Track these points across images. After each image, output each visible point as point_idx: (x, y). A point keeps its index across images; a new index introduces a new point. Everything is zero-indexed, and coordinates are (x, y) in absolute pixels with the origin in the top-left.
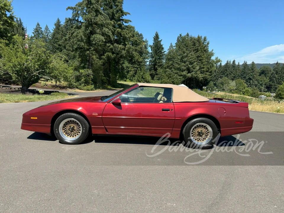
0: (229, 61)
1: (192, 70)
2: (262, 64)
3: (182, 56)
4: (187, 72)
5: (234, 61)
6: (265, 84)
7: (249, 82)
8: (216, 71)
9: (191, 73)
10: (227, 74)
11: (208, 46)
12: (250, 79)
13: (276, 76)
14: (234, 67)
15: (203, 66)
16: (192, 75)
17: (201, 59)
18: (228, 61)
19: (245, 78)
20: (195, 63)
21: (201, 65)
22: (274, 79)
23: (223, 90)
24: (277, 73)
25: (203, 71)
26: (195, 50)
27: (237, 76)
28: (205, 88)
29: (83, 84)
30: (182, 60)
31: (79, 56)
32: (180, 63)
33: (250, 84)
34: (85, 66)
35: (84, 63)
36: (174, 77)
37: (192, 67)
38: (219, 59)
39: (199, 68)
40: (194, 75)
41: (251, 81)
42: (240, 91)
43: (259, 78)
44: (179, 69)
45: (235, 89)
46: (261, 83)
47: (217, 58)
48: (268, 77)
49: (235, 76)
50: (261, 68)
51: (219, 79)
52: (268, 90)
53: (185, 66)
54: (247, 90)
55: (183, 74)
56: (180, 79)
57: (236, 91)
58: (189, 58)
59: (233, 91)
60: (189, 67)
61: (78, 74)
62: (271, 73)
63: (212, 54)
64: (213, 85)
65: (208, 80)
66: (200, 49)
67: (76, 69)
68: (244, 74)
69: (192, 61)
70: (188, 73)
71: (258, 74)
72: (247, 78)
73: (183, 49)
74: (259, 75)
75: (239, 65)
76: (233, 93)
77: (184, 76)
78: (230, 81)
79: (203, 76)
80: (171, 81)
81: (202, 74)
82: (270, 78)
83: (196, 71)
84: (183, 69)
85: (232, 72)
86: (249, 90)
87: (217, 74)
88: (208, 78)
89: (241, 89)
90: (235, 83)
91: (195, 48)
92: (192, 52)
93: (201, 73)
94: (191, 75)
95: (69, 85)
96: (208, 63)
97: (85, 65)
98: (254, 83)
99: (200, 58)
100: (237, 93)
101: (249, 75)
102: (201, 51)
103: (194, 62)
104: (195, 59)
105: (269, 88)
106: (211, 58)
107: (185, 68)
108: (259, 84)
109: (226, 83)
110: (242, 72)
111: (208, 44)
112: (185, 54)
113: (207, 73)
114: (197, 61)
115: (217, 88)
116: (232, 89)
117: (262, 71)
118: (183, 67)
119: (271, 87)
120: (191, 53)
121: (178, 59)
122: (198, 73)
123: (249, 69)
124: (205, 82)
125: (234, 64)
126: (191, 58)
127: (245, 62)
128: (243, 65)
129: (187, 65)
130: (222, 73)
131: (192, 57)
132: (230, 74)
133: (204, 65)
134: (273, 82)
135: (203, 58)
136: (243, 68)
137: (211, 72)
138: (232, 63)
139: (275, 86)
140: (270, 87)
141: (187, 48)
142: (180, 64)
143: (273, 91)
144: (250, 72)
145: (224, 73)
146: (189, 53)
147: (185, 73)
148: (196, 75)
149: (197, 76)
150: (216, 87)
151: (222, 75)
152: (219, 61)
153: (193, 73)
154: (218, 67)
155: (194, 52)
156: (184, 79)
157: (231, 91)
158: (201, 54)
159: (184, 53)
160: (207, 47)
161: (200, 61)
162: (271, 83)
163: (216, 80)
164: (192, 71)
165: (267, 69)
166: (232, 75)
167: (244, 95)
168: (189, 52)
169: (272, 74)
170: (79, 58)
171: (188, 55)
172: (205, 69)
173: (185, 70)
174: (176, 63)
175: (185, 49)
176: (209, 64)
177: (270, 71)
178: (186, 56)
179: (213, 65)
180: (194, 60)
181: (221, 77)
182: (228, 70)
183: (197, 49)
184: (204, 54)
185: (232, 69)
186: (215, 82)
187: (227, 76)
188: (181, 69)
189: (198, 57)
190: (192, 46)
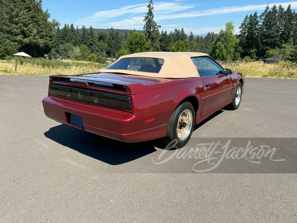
0: (67, 25)
1: (28, 34)
2: (97, 29)
3: (11, 15)
4: (23, 36)
5: (72, 25)
6: (105, 50)
7: (91, 48)
8: (55, 36)
9: (27, 37)
10: (68, 40)
11: (41, 4)
12: (91, 44)
13: (113, 41)
14: (73, 32)
15: (40, 30)
16: (30, 40)
17: (37, 21)
18: (65, 25)
19: (86, 43)
20: (31, 25)
21: (38, 28)
22: (112, 44)
23: (69, 57)
24: (113, 39)
25: (42, 35)
26: (27, 8)
27: (78, 42)
28: (47, 56)
30: (12, 20)
32: (9, 24)
33: (92, 50)
36: (6, 43)
37: (28, 30)
38: (57, 22)
39: (37, 32)
40: (32, 40)
41: (93, 47)
42: (86, 57)
43: (99, 44)
44: (10, 32)
45: (80, 55)
46: (101, 48)
47: (54, 21)
48: (106, 43)
49: (76, 42)
50: (99, 34)
51: (60, 45)
52: (108, 55)
53: (17, 28)
54: (92, 57)
55: (17, 39)
56: (15, 46)
57: (82, 57)
58: (21, 18)
59: (79, 58)
60: (23, 30)
62: (108, 38)
63: (48, 16)
64: (55, 52)
65: (50, 46)
66: (33, 7)
68: (85, 39)
69: (27, 23)
70: (24, 38)
71: (97, 39)
72: (88, 44)
73: (8, 5)
74: (98, 41)
75: (78, 30)
76: (79, 60)
77: (20, 42)
78: (74, 48)
79: (43, 42)
80: (2, 48)
81: (42, 39)
82: (108, 44)
83: (34, 35)
84: (15, 32)
85: (72, 38)
86: (94, 56)
87: (57, 40)
88: (49, 45)
89: (86, 56)
90: (79, 50)
91: (26, 6)
92: (24, 11)
93: (40, 38)
94: (28, 41)
96: (45, 26)
98: (95, 49)
99: (35, 19)
100: (83, 59)
101: (89, 40)
102: (35, 10)
103: (29, 24)
104: (30, 20)
105: (109, 54)
106: (47, 20)
107: (18, 31)
108: (100, 50)
109: (70, 50)
110: (82, 37)
111: (41, 1)
112: (15, 13)
113: (47, 38)
114: (32, 23)
115: (60, 56)
116: (77, 55)
117: (100, 37)
118: (15, 30)
119: (111, 53)
120: (22, 12)
121: (6, 18)
122: (37, 38)
123: (88, 34)
124: (46, 50)
125: (73, 28)
126: (23, 19)
127: (83, 26)
128: (82, 29)
129: (21, 27)
130: (62, 38)
131: (25, 17)
132: (70, 39)
133: (42, 28)
134: (112, 48)
135: (39, 19)
136: (83, 33)
137: (51, 37)
138: (70, 27)
139: (113, 51)
140: (109, 52)
141: (15, 4)
142: (9, 26)
143: (113, 56)
144: (90, 37)
145: (64, 38)
146: (19, 12)
147: (19, 37)
148: (35, 40)
149: (36, 42)
150: (58, 54)
151: (62, 41)
152: (57, 24)
153: (31, 37)
154: (56, 31)
155: (26, 11)
156: (20, 45)
157: (76, 58)
158: (35, 14)
159: (12, 10)
160: (40, 6)
161: (36, 23)
162: (110, 48)
163: (57, 46)
164: (29, 36)
165: (104, 34)
166: (73, 41)
167: (90, 61)
168: (19, 10)
169: (109, 40)
171: (19, 14)
172: (44, 33)
173: (19, 34)
174: (4, 23)
175: (12, 6)
176: (47, 27)
177: (107, 36)
178: (17, 16)
179: (51, 28)
180: (28, 21)
181: (62, 43)
182: (68, 35)
183: (29, 7)
184: (38, 14)
185: (72, 34)
186: (56, 49)
187: (68, 41)
188: (12, 32)
189: (32, 17)
190: (21, 3)
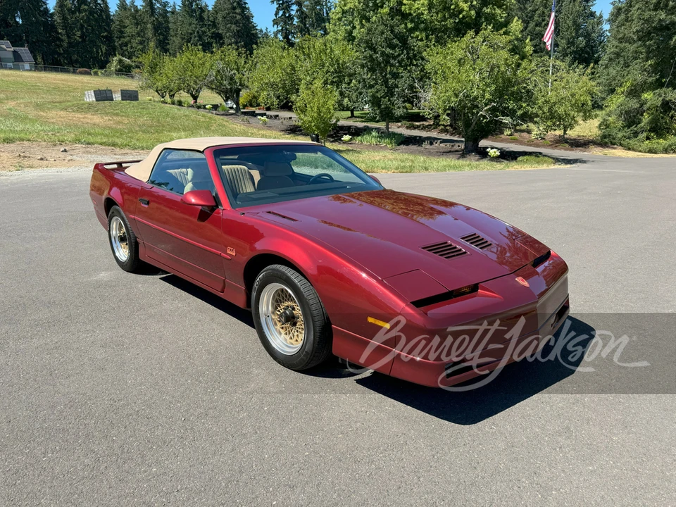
29: (645, 134)
31: (648, 52)
34: (664, 80)
35: (661, 71)
61: (633, 104)
67: (634, 92)
95: (604, 137)
97: (662, 77)
170: (647, 59)
